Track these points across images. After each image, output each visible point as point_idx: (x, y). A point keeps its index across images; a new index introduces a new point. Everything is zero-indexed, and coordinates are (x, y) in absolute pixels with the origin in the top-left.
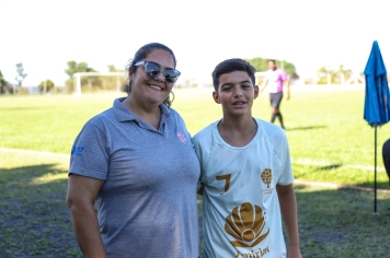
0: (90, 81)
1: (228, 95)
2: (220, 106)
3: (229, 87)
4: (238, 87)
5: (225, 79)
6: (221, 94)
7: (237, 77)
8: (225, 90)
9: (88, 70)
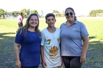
0: (58, 15)
1: (49, 22)
2: (47, 24)
3: (49, 20)
4: (51, 20)
5: (48, 18)
6: (47, 22)
7: (51, 18)
8: (48, 21)
9: (58, 12)
